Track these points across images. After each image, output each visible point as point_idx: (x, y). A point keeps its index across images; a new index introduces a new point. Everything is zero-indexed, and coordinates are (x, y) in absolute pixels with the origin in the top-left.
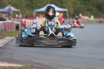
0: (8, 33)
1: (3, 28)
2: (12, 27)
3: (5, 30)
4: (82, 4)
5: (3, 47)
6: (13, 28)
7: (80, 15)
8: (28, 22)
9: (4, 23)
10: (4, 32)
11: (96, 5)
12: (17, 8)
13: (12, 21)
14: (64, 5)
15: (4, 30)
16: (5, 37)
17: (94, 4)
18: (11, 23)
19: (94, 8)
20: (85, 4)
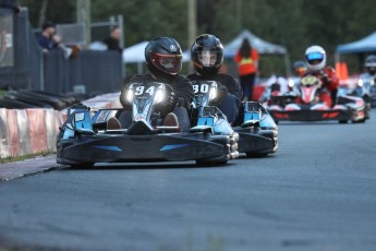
12: (275, 42)
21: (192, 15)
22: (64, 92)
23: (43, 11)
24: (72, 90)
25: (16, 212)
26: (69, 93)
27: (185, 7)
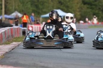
0: (15, 38)
1: (10, 34)
2: (19, 32)
3: (12, 36)
4: (88, 8)
5: (9, 52)
6: (20, 34)
7: (87, 19)
8: (35, 27)
9: (11, 29)
10: (10, 38)
11: (102, 9)
13: (19, 27)
14: (70, 10)
15: (10, 35)
16: (12, 42)
17: (100, 8)
18: (18, 29)
19: (100, 12)
20: (91, 8)
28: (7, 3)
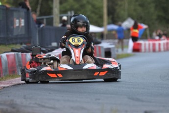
21: (105, 11)
22: (47, 45)
23: (38, 9)
24: (51, 44)
25: (25, 98)
26: (50, 46)
27: (102, 7)
28: (117, 5)
